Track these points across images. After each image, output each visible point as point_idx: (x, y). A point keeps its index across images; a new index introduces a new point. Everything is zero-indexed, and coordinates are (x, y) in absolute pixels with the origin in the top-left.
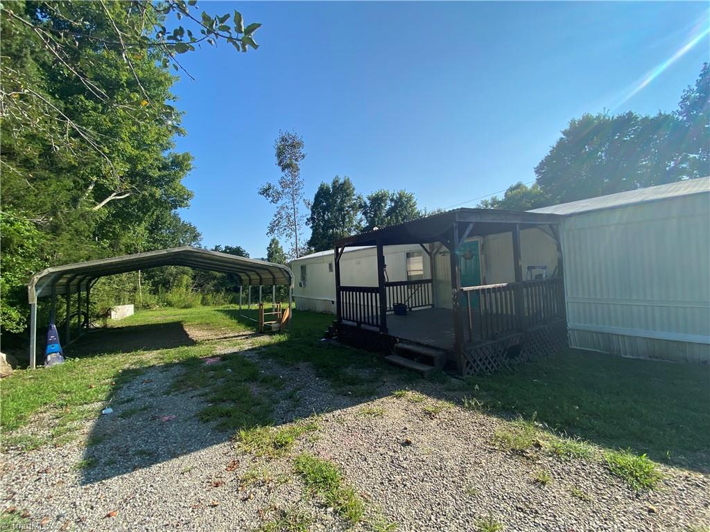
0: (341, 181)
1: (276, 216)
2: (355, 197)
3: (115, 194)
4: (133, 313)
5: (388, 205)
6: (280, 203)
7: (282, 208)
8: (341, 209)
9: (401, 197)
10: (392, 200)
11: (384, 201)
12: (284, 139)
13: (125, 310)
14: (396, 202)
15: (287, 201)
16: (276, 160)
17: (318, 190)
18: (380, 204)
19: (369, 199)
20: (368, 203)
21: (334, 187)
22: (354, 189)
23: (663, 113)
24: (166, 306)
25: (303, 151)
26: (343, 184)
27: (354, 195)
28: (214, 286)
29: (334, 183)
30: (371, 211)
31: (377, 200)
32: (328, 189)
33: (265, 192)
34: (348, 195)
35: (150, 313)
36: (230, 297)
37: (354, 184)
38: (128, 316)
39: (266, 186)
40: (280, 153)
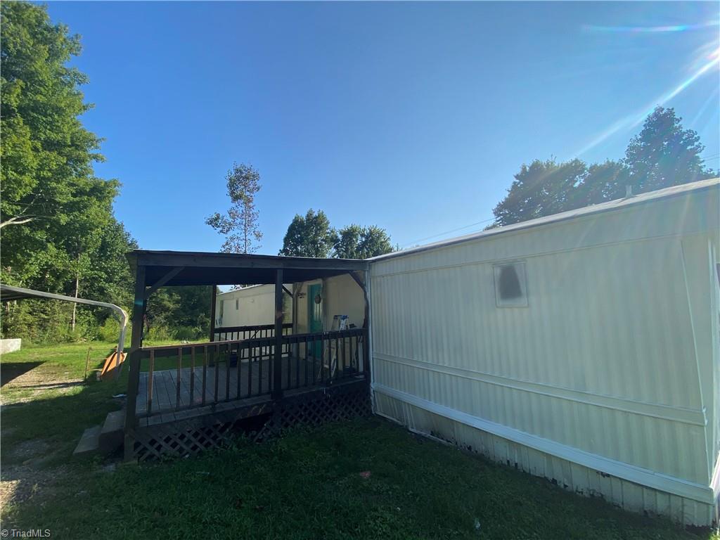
0: (316, 214)
1: (224, 247)
2: (328, 231)
3: (14, 219)
4: (18, 348)
5: (359, 240)
6: (230, 234)
7: (232, 239)
8: (314, 242)
9: (371, 233)
10: (362, 235)
11: (355, 236)
12: (237, 171)
13: (9, 345)
14: (367, 238)
15: (239, 231)
16: (227, 191)
17: (291, 222)
18: (351, 239)
19: (341, 233)
20: (340, 237)
21: (308, 220)
22: (328, 223)
23: (610, 161)
24: (95, 339)
25: (259, 183)
26: (316, 218)
27: (327, 229)
28: (165, 318)
29: (308, 216)
30: (343, 245)
31: (349, 235)
32: (302, 222)
33: (214, 222)
34: (321, 228)
35: (72, 347)
36: (175, 332)
37: (328, 218)
38: (11, 351)
39: (214, 216)
40: (232, 185)
